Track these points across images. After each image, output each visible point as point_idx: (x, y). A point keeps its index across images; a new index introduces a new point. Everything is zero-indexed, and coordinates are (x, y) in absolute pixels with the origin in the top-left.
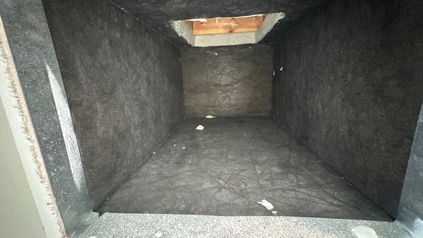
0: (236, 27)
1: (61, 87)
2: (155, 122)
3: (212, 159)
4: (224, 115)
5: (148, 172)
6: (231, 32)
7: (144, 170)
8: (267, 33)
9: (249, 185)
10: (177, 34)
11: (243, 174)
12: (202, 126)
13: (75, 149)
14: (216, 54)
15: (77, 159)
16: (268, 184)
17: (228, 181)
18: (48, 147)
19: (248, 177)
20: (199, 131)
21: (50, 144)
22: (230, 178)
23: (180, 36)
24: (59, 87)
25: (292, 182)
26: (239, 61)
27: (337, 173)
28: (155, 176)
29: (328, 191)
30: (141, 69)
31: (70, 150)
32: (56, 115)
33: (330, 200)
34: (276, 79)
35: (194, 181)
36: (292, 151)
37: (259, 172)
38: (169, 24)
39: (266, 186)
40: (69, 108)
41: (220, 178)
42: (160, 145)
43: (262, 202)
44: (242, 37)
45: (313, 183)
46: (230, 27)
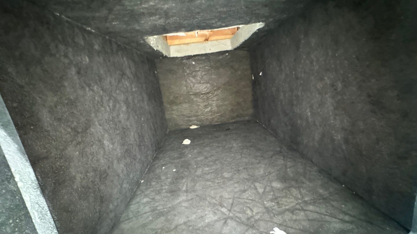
0: (210, 36)
1: (18, 144)
2: (139, 146)
3: (208, 180)
4: (208, 123)
5: (139, 210)
6: (207, 40)
7: (133, 207)
8: (244, 41)
9: (255, 210)
10: (153, 48)
11: (245, 195)
12: (189, 139)
13: (46, 217)
14: (194, 63)
15: (50, 228)
16: (274, 206)
17: (231, 208)
18: (5, 231)
19: (251, 200)
20: (186, 146)
21: (7, 224)
22: (232, 204)
23: (156, 50)
24: (14, 144)
25: (296, 198)
26: (217, 68)
27: (336, 180)
28: (148, 214)
29: (334, 203)
30: (117, 92)
31: (39, 221)
32: (13, 182)
33: (341, 216)
34: (255, 83)
35: (195, 213)
36: (286, 159)
37: (261, 190)
38: (144, 40)
39: (273, 208)
40: (31, 167)
41: (222, 206)
42: (147, 169)
43: (274, 231)
44: (218, 45)
45: (318, 196)
46: (206, 35)
